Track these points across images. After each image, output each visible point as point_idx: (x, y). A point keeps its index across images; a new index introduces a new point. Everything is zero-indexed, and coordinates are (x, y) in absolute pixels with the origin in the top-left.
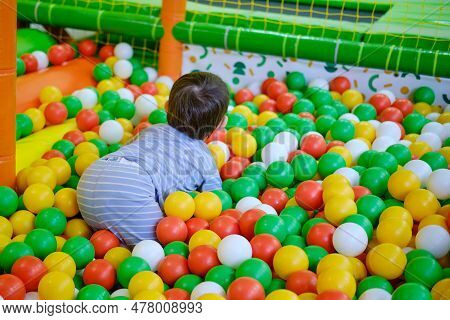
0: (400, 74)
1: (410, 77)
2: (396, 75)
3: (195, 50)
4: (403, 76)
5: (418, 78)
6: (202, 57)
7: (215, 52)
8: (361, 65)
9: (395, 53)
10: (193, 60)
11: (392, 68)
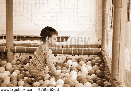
0: (74, 55)
1: (76, 56)
2: (73, 55)
3: (17, 54)
4: (75, 55)
5: (79, 56)
6: (19, 56)
7: (23, 54)
8: (63, 54)
9: (72, 50)
10: (17, 57)
11: (71, 54)
